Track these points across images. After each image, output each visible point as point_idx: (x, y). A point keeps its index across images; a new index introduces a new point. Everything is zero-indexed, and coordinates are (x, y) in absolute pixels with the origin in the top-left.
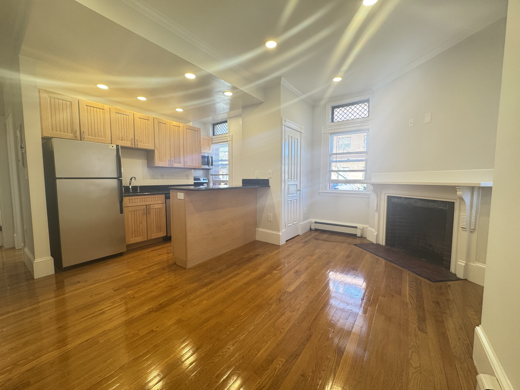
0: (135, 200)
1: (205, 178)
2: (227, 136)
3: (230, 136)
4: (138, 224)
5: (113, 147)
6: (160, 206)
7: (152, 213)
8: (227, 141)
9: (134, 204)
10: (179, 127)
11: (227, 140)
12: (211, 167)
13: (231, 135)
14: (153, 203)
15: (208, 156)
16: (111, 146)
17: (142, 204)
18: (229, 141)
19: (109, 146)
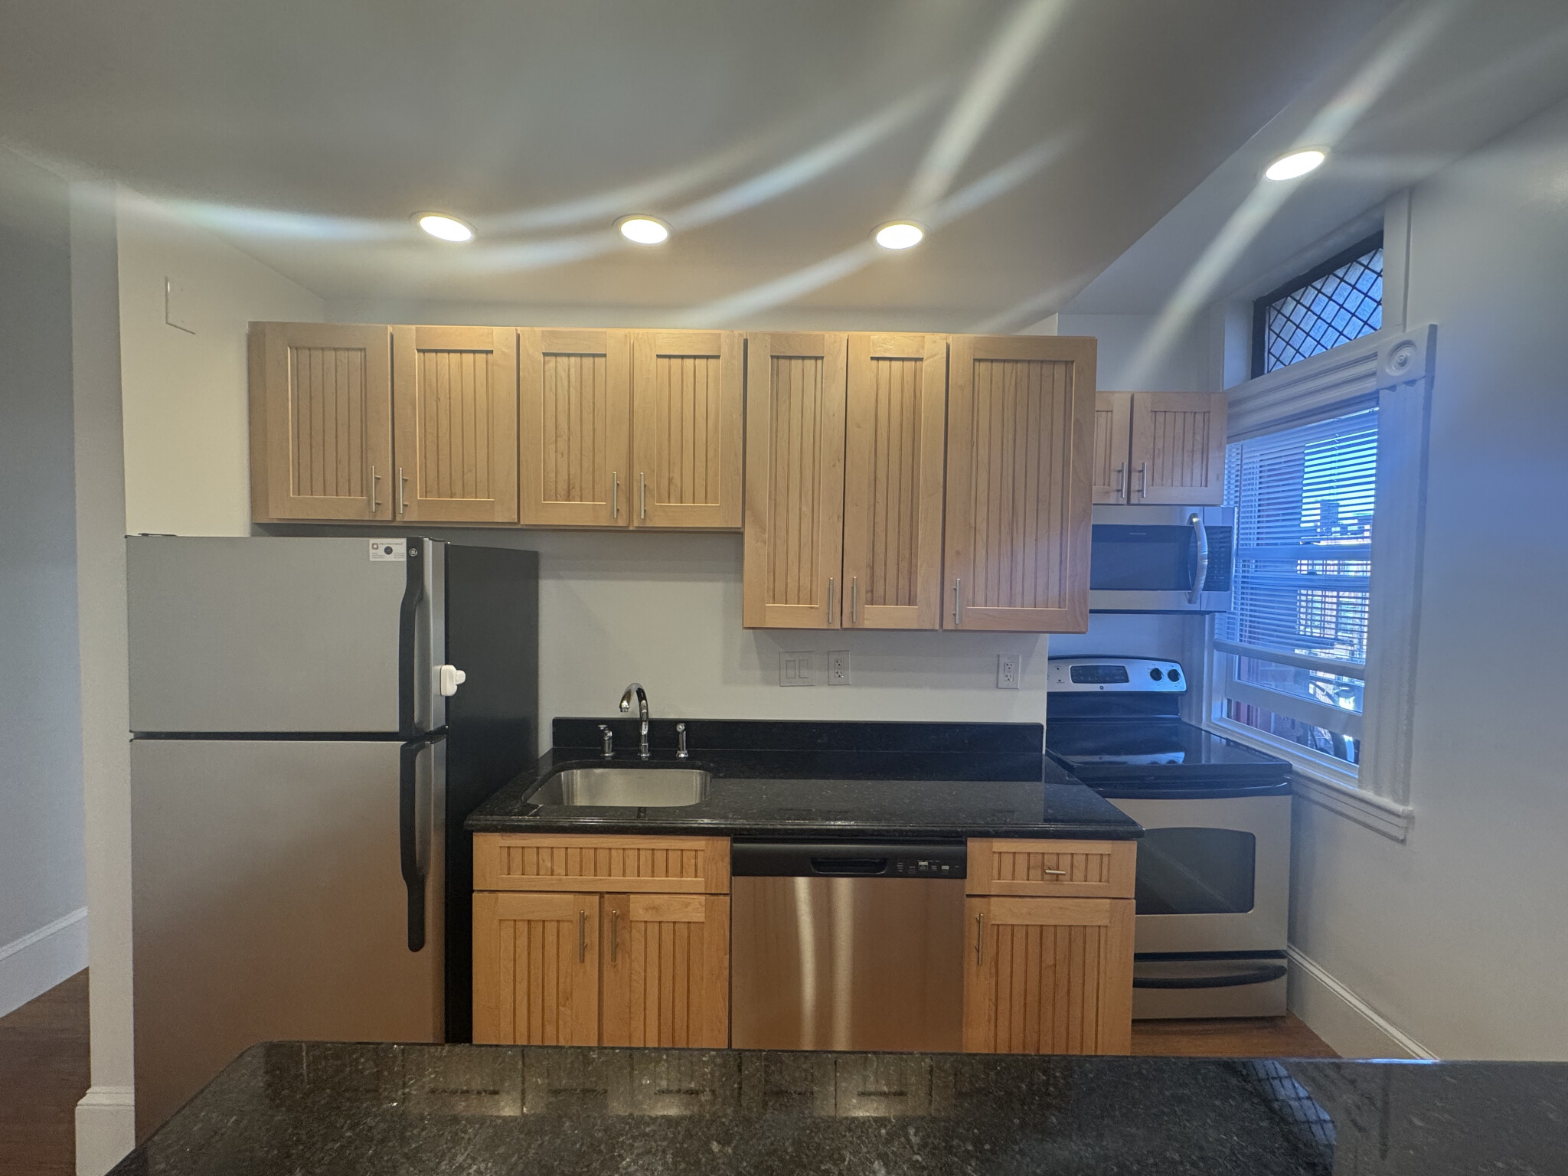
0: (538, 854)
1: (1165, 668)
2: (1374, 356)
3: (1407, 343)
4: (551, 1001)
5: (388, 551)
6: (695, 910)
7: (637, 948)
8: (1373, 397)
9: (531, 880)
10: (916, 360)
11: (1370, 385)
12: (1206, 600)
13: (1416, 329)
14: (647, 882)
15: (1185, 523)
16: (382, 548)
17: (574, 881)
18: (1393, 388)
19: (372, 551)
